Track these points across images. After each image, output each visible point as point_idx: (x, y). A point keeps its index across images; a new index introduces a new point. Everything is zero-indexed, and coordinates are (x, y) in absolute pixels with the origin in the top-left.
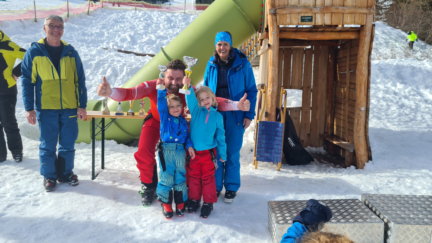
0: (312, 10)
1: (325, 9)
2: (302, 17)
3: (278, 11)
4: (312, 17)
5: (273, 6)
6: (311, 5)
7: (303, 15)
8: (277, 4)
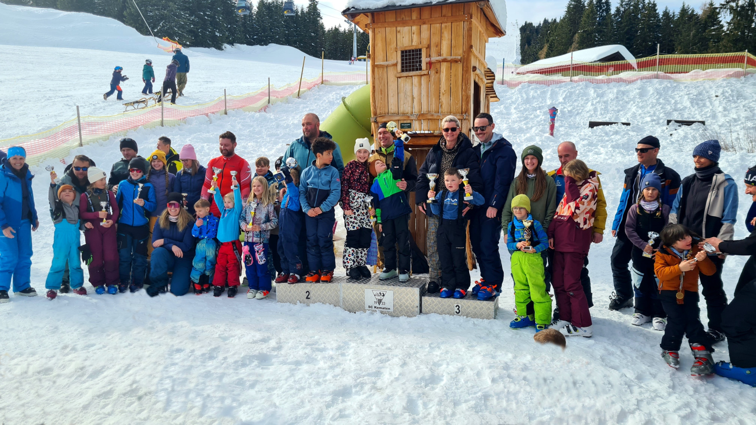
0: (409, 117)
1: (421, 116)
2: (401, 124)
3: (378, 119)
4: (410, 124)
5: (375, 114)
6: (410, 112)
7: (402, 122)
8: (378, 112)
